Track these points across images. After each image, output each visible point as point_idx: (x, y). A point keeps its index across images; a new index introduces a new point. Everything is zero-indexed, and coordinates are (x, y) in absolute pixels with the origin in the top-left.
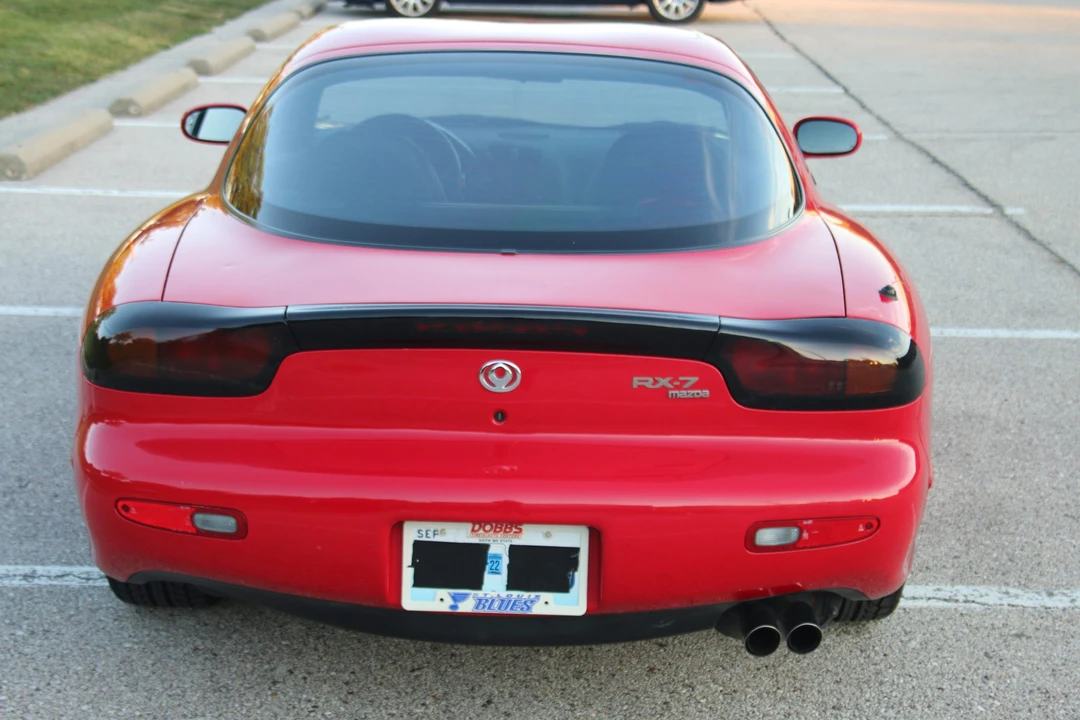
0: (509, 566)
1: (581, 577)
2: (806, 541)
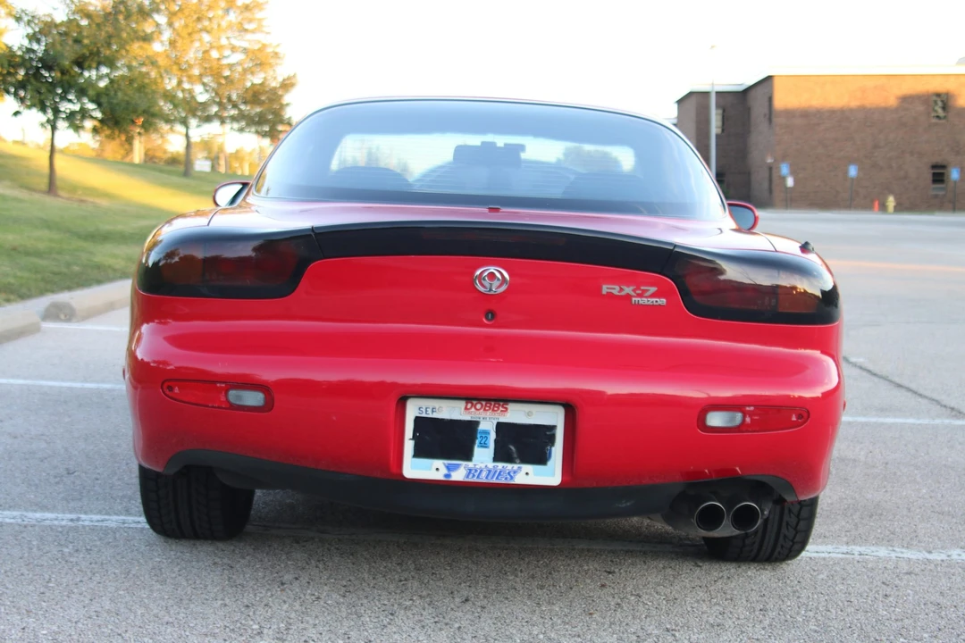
0: (496, 442)
1: (557, 451)
2: (748, 425)
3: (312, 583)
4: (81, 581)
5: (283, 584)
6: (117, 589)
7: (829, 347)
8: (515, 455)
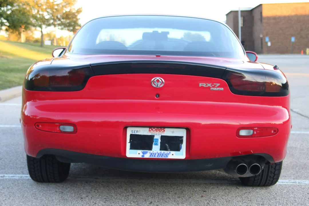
0: (161, 143)
1: (184, 146)
2: (255, 135)
3: (93, 198)
4: (6, 199)
5: (82, 198)
6: (19, 202)
7: (285, 105)
8: (168, 148)
